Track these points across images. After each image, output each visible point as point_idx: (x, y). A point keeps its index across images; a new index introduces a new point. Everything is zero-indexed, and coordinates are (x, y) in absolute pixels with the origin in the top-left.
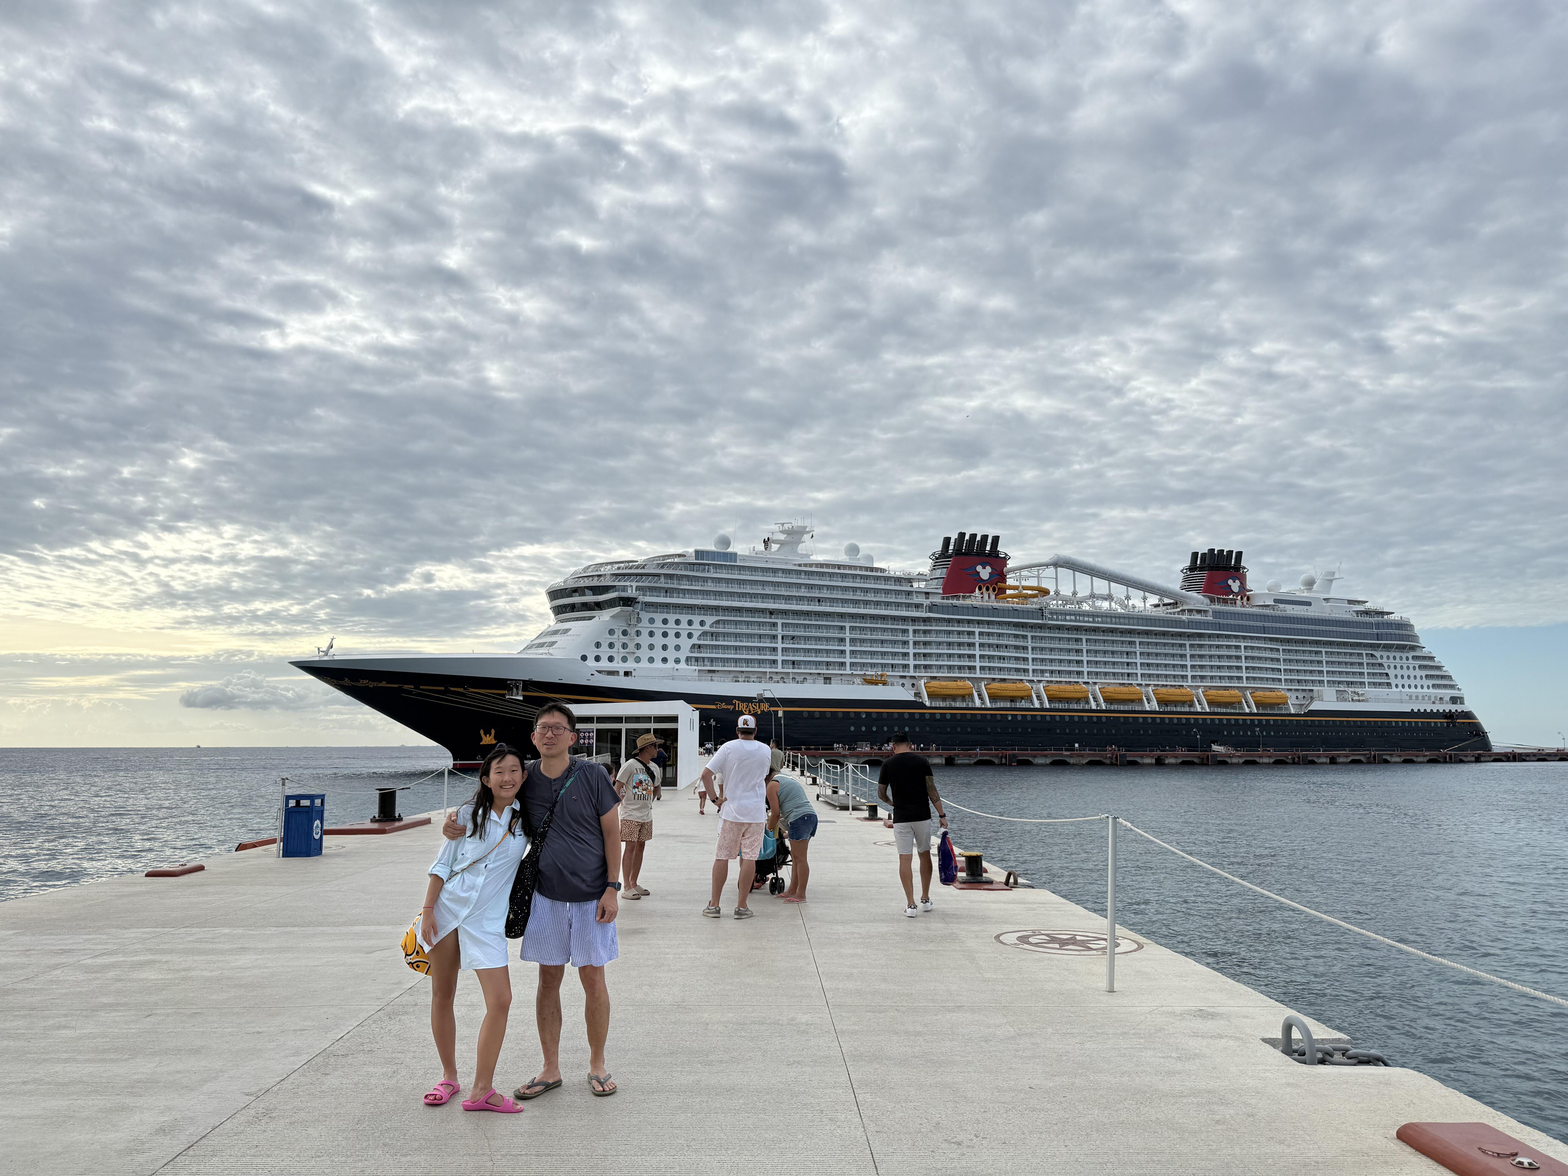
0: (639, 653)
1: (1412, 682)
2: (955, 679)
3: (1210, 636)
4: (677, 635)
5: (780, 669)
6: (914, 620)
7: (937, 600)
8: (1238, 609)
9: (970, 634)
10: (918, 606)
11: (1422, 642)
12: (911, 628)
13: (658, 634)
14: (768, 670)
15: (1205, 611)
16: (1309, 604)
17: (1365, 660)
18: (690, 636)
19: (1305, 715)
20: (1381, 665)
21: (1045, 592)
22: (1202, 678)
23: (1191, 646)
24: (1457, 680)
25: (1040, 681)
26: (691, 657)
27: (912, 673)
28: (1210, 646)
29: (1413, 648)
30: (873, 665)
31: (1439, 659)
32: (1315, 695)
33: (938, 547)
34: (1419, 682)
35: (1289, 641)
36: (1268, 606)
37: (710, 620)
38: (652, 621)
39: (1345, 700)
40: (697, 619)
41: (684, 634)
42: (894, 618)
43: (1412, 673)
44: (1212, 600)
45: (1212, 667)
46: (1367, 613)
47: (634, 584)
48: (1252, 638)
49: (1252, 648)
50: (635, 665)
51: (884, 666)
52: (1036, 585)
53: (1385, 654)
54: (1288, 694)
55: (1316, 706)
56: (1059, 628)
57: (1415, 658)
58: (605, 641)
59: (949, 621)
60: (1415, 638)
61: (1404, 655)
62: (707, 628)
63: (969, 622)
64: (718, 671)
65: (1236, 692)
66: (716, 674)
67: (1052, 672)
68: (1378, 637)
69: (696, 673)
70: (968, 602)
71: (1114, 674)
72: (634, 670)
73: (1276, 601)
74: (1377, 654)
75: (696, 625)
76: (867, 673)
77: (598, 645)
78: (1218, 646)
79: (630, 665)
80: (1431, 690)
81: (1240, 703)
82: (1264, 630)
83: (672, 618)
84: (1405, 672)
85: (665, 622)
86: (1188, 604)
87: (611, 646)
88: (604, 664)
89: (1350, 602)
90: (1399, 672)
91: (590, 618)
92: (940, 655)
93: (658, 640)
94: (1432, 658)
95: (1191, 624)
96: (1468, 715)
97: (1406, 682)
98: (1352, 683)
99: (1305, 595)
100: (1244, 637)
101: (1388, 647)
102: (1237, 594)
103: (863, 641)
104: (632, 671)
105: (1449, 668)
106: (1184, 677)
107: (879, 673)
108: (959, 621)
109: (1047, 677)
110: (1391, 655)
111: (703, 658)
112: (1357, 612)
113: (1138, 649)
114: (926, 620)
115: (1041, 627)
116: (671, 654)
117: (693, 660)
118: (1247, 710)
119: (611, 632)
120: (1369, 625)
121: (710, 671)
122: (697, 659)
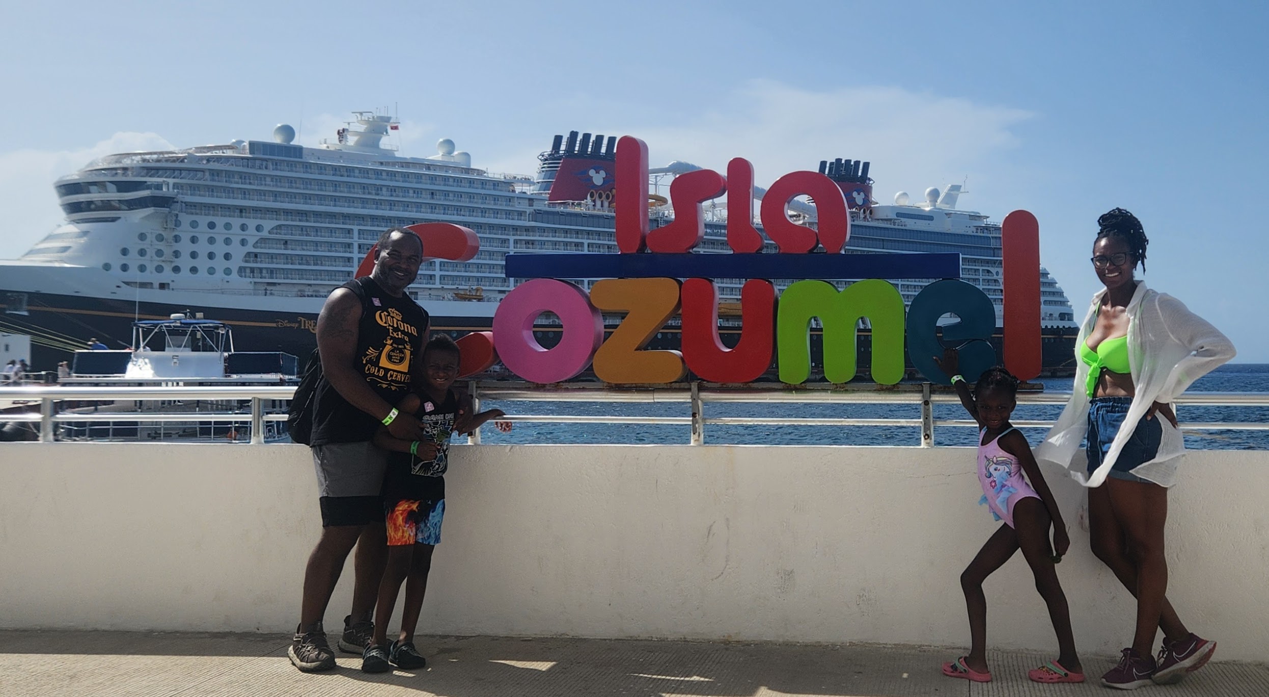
0: (178, 262)
4: (227, 241)
6: (515, 229)
7: (544, 206)
10: (520, 214)
12: (512, 238)
13: (203, 239)
16: (931, 218)
18: (243, 242)
21: (663, 201)
26: (245, 268)
30: (467, 279)
33: (548, 149)
36: (890, 220)
37: (269, 224)
38: (194, 224)
40: (252, 223)
41: (236, 241)
42: (492, 227)
46: (986, 228)
47: (171, 181)
50: (174, 276)
51: (478, 279)
52: (653, 193)
58: (134, 246)
59: (555, 230)
62: (265, 234)
64: (279, 284)
66: (278, 287)
68: (994, 253)
69: (251, 287)
70: (577, 210)
72: (173, 281)
73: (898, 215)
75: (251, 230)
76: (460, 287)
77: (125, 252)
79: (167, 276)
83: (220, 221)
85: (212, 225)
87: (142, 253)
88: (134, 274)
91: (113, 220)
93: (203, 248)
99: (927, 209)
102: (860, 207)
104: (169, 282)
107: (474, 287)
111: (261, 269)
112: (977, 228)
114: (528, 229)
116: (220, 263)
117: (248, 271)
119: (142, 237)
120: (987, 241)
121: (268, 284)
122: (252, 270)
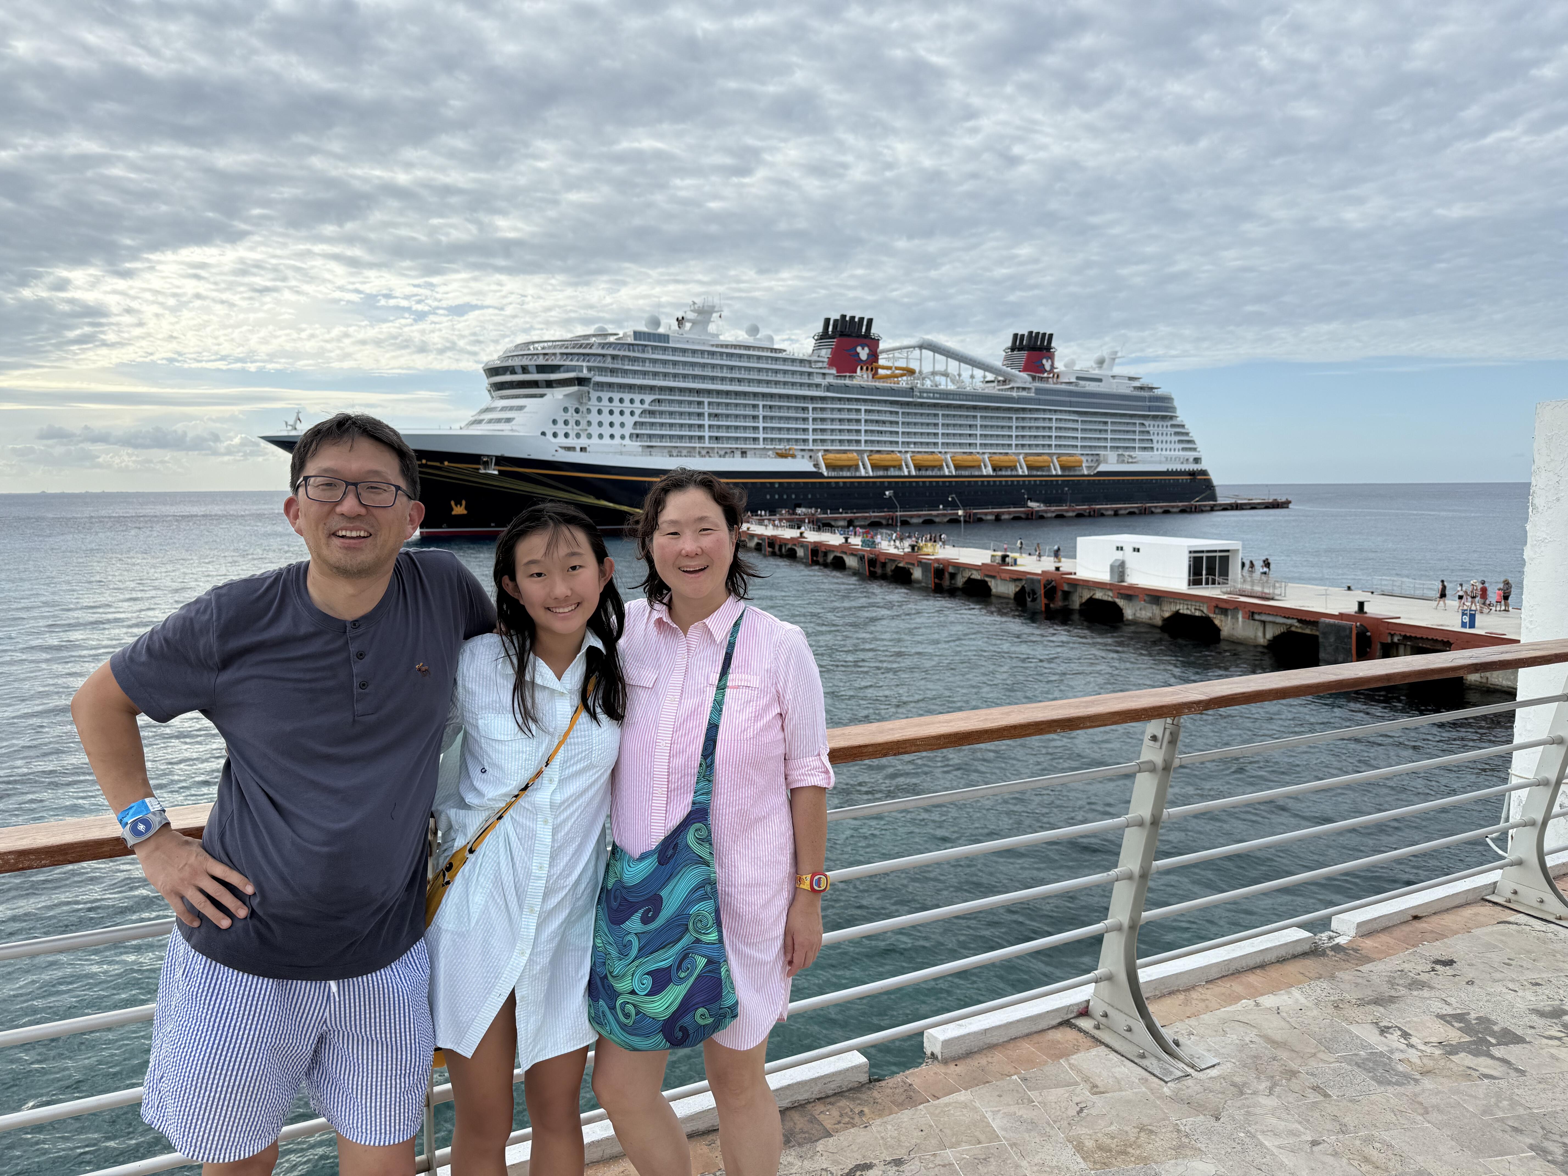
0: (590, 430)
1: (1168, 446)
2: (845, 452)
3: (1031, 410)
4: (622, 413)
5: (707, 445)
6: (813, 399)
7: (830, 380)
8: (1050, 385)
9: (858, 411)
10: (818, 386)
11: (1178, 413)
12: (810, 406)
13: (606, 411)
14: (697, 445)
15: (1029, 389)
16: (1100, 380)
17: (1138, 429)
18: (632, 413)
19: (1095, 475)
20: (1148, 432)
21: (911, 372)
22: (1023, 445)
23: (1017, 418)
24: (1199, 444)
25: (906, 452)
26: (634, 434)
27: (811, 447)
28: (1031, 419)
29: (1171, 418)
30: (780, 440)
31: (1189, 427)
32: (1102, 458)
34: (1173, 446)
35: (1086, 413)
36: (1071, 383)
37: (648, 398)
38: (599, 399)
39: (1123, 462)
40: (637, 397)
41: (627, 412)
42: (797, 397)
43: (1169, 438)
44: (1034, 378)
45: (1030, 436)
46: (1141, 388)
47: (585, 364)
48: (1061, 411)
49: (1061, 420)
50: (588, 441)
51: (788, 440)
52: (904, 365)
53: (1152, 423)
54: (1084, 459)
55: (1102, 468)
56: (922, 405)
57: (1173, 426)
58: (561, 417)
59: (840, 399)
60: (1173, 409)
61: (1165, 424)
62: (646, 406)
63: (857, 400)
64: (656, 446)
65: (1046, 458)
66: (656, 449)
67: (915, 443)
68: (1150, 409)
69: (638, 449)
70: (853, 382)
71: (960, 444)
72: (588, 445)
73: (1078, 378)
74: (1146, 423)
75: (637, 404)
76: (778, 447)
77: (555, 422)
78: (1036, 419)
79: (583, 441)
80: (1181, 453)
81: (1049, 467)
82: (1071, 404)
83: (616, 396)
84: (1164, 438)
85: (611, 400)
86: (1015, 382)
87: (566, 423)
88: (561, 440)
89: (1131, 379)
90: (1160, 438)
91: (542, 396)
92: (832, 430)
93: (606, 418)
94: (1183, 426)
95: (1019, 400)
96: (1204, 473)
97: (1164, 446)
98: (1127, 448)
99: (1096, 372)
100: (1055, 411)
101: (1155, 417)
102: (1050, 372)
103: (772, 418)
104: (586, 446)
105: (1194, 435)
106: (1010, 445)
107: (787, 447)
108: (849, 400)
109: (912, 448)
110: (1156, 423)
111: (644, 435)
112: (1135, 388)
113: (979, 422)
114: (823, 399)
115: (908, 404)
116: (617, 431)
117: (635, 436)
118: (1054, 473)
119: (566, 410)
120: (1143, 399)
121: (649, 447)
122: (637, 435)
